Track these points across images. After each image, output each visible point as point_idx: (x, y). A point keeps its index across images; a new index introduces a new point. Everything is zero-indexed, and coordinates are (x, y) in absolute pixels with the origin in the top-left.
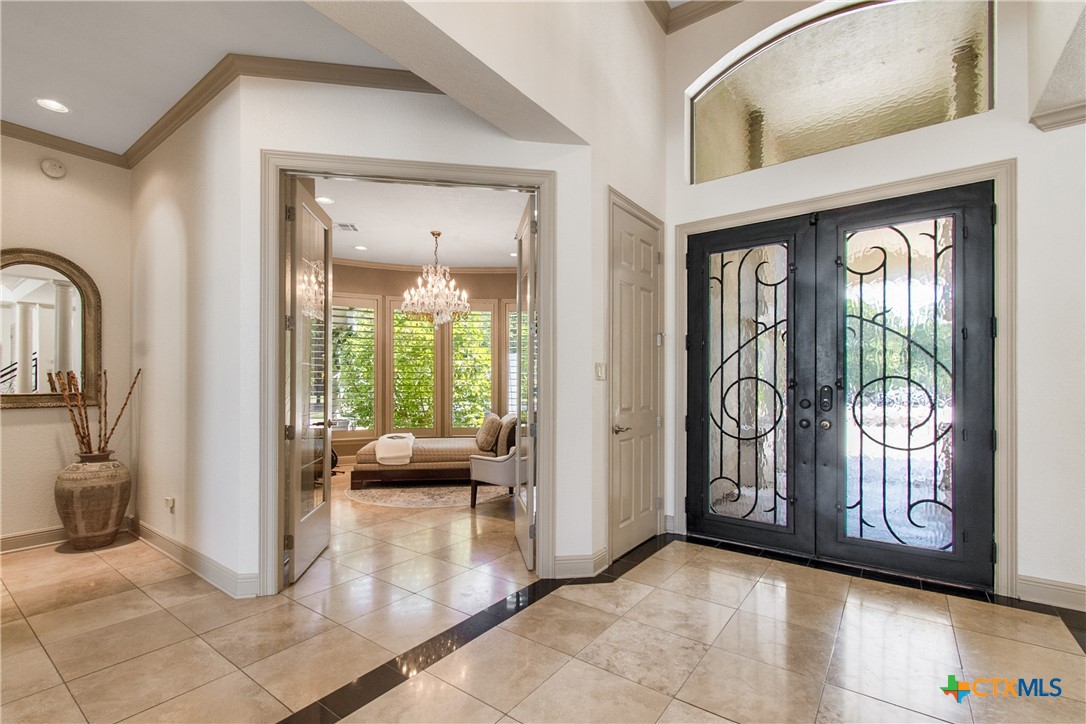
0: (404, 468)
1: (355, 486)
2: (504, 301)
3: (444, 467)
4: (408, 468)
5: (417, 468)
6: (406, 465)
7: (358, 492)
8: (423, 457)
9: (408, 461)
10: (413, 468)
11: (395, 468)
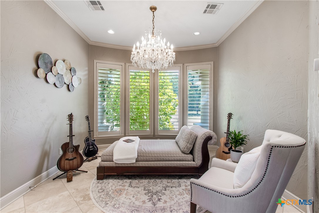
0: (132, 165)
1: (100, 178)
2: (186, 65)
3: (159, 165)
4: (135, 165)
5: (141, 165)
6: (133, 163)
7: (101, 181)
8: (145, 158)
9: (134, 161)
10: (138, 165)
11: (126, 165)
